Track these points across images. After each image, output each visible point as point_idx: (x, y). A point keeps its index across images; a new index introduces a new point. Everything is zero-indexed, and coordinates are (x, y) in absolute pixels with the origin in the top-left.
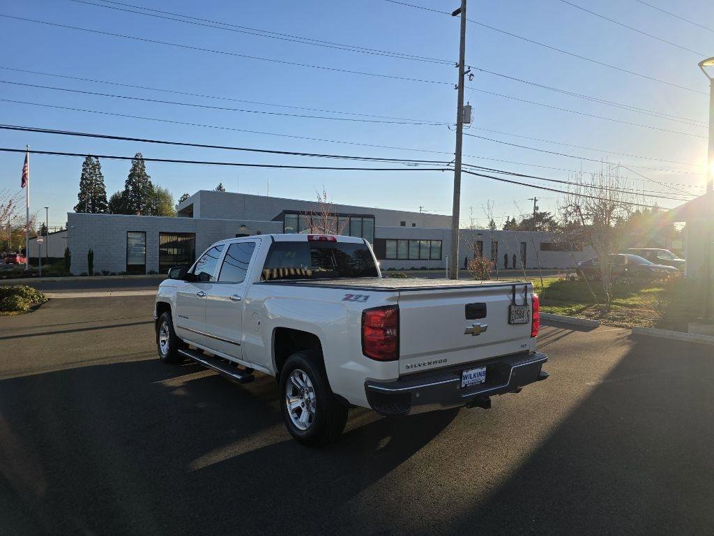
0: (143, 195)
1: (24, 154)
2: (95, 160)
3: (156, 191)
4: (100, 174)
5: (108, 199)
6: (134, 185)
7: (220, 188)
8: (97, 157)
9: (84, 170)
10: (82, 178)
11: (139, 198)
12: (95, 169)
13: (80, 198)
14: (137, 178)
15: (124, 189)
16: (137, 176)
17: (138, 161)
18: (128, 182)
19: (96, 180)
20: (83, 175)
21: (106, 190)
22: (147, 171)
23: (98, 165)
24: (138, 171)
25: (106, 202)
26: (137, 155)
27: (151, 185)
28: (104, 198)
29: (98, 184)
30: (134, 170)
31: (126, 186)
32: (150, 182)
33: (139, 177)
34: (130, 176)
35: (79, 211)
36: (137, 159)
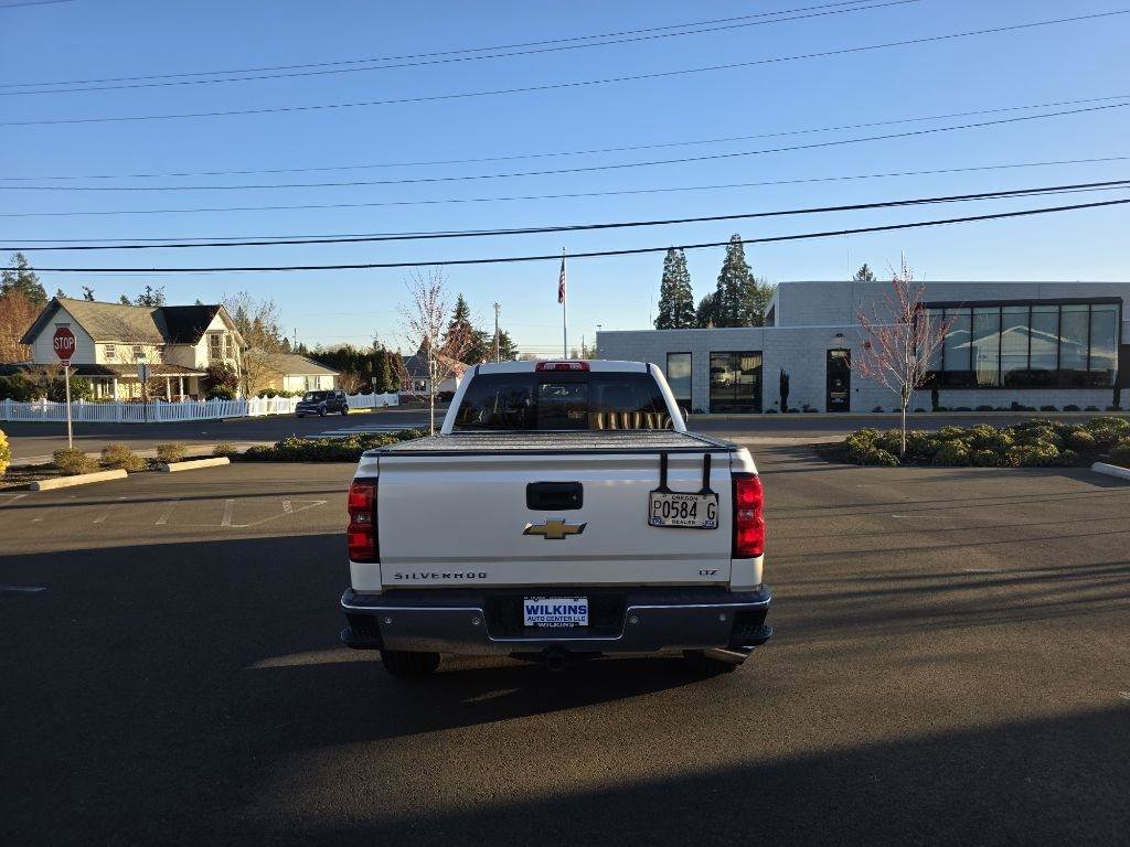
0: (742, 295)
1: (560, 261)
2: (678, 251)
3: (759, 288)
4: (686, 271)
5: (696, 306)
6: (730, 284)
7: (863, 271)
8: (681, 248)
9: (666, 268)
10: (664, 281)
11: (735, 300)
12: (678, 266)
13: (662, 309)
14: (733, 272)
15: (716, 290)
16: (734, 269)
17: (736, 245)
18: (722, 279)
19: (681, 281)
20: (665, 275)
21: (692, 293)
22: (747, 260)
23: (683, 259)
24: (735, 260)
25: (693, 310)
26: (733, 238)
27: (752, 280)
28: (690, 306)
29: (682, 286)
30: (729, 260)
31: (719, 286)
32: (751, 275)
33: (735, 269)
34: (725, 270)
35: (659, 327)
36: (733, 243)
